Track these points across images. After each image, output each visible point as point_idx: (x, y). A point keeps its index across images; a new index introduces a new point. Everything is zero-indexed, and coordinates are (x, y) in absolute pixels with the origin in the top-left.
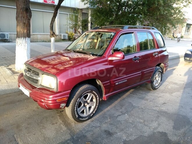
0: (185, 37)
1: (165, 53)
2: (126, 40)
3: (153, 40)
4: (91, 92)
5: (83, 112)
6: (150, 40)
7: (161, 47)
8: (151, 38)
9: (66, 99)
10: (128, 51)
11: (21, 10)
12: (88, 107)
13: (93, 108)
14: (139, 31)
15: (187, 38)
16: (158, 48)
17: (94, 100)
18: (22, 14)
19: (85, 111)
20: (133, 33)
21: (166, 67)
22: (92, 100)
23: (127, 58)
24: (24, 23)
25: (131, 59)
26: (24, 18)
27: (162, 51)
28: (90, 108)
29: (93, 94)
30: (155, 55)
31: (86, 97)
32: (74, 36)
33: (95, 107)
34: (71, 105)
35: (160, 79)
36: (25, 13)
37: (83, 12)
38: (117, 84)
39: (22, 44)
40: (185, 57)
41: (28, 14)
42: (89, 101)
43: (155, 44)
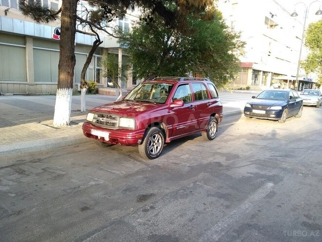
0: (252, 89)
1: (219, 104)
2: (181, 91)
3: (207, 91)
4: (158, 133)
5: (152, 151)
6: (204, 91)
7: (215, 98)
8: (204, 89)
9: (142, 136)
10: (185, 100)
11: (67, 59)
12: (155, 147)
13: (159, 148)
14: (193, 83)
15: (255, 90)
16: (212, 98)
17: (160, 141)
18: (67, 62)
19: (153, 149)
20: (188, 84)
21: (221, 117)
22: (158, 141)
23: (186, 106)
24: (69, 72)
25: (188, 108)
26: (68, 66)
27: (216, 102)
28: (157, 147)
29: (160, 135)
30: (209, 105)
31: (154, 137)
32: (96, 87)
33: (161, 148)
34: (144, 142)
35: (215, 129)
36: (70, 61)
37: (109, 52)
38: (178, 128)
39: (65, 96)
40: (245, 111)
41: (73, 63)
42: (156, 142)
43: (209, 95)
